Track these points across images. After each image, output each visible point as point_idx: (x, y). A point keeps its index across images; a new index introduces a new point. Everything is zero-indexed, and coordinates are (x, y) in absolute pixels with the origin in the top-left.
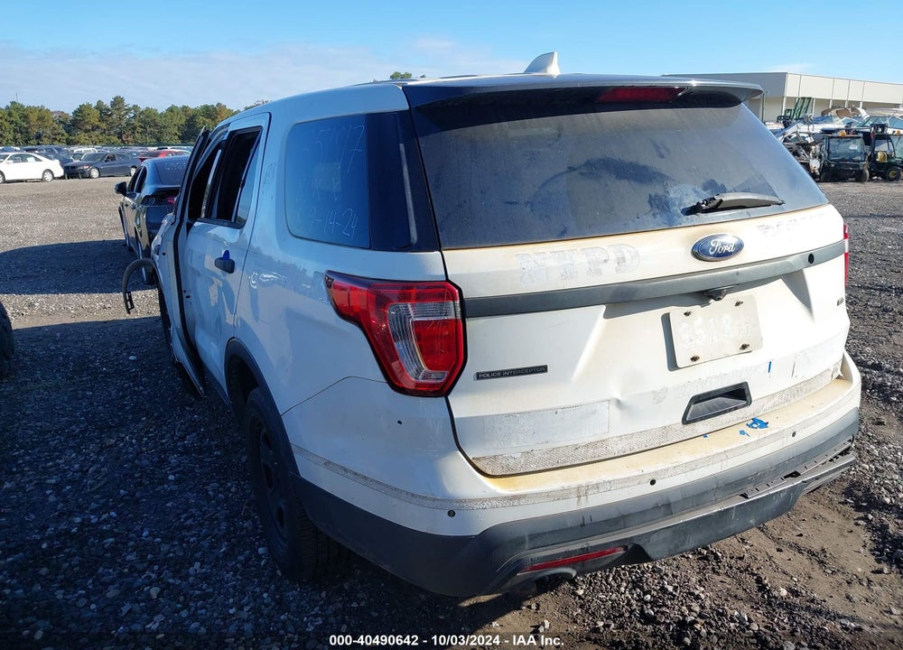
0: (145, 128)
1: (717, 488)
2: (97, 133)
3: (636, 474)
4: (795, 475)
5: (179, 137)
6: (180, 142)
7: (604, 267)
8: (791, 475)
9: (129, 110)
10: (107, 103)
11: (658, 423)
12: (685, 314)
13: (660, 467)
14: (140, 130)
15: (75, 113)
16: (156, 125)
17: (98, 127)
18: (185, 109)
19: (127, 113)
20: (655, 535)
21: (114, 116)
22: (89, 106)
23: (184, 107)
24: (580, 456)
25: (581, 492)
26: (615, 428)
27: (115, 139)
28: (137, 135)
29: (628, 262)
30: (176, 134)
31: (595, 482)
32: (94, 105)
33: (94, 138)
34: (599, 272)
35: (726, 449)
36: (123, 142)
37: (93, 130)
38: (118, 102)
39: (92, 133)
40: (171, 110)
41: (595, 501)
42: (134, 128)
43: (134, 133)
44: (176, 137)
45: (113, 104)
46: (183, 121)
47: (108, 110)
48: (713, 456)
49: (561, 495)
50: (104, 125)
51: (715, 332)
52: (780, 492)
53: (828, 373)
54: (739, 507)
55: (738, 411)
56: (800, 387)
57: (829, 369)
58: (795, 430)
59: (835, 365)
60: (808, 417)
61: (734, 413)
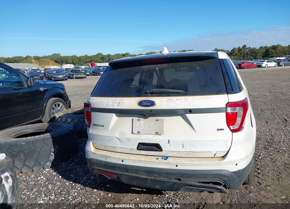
0: (251, 54)
1: (142, 170)
2: (237, 56)
3: (118, 157)
4: (180, 180)
5: (262, 56)
6: (262, 58)
7: (115, 104)
8: (178, 179)
9: (248, 48)
10: (241, 47)
11: (129, 147)
12: (138, 120)
13: (125, 158)
14: (250, 55)
15: (231, 50)
16: (255, 53)
17: (237, 54)
18: (266, 47)
19: (246, 50)
20: (123, 176)
21: (243, 51)
22: (235, 48)
23: (266, 46)
24: (110, 149)
25: (106, 157)
26: (119, 145)
27: (242, 58)
28: (248, 56)
29: (120, 104)
30: (261, 55)
31: (109, 156)
32: (237, 48)
33: (236, 58)
34: (114, 105)
35: (146, 160)
36: (244, 58)
37: (236, 55)
38: (244, 46)
39: (235, 57)
40: (261, 48)
41: (109, 160)
42: (248, 54)
43: (247, 56)
44: (261, 56)
45: (243, 47)
46: (264, 51)
47: (241, 49)
48: (141, 161)
49: (102, 156)
50: (239, 54)
51: (147, 126)
52: (169, 182)
53: (210, 153)
54: (151, 179)
55: (157, 152)
56: (188, 153)
57: (211, 152)
58: (177, 165)
59: (218, 152)
60: (185, 163)
61: (155, 152)
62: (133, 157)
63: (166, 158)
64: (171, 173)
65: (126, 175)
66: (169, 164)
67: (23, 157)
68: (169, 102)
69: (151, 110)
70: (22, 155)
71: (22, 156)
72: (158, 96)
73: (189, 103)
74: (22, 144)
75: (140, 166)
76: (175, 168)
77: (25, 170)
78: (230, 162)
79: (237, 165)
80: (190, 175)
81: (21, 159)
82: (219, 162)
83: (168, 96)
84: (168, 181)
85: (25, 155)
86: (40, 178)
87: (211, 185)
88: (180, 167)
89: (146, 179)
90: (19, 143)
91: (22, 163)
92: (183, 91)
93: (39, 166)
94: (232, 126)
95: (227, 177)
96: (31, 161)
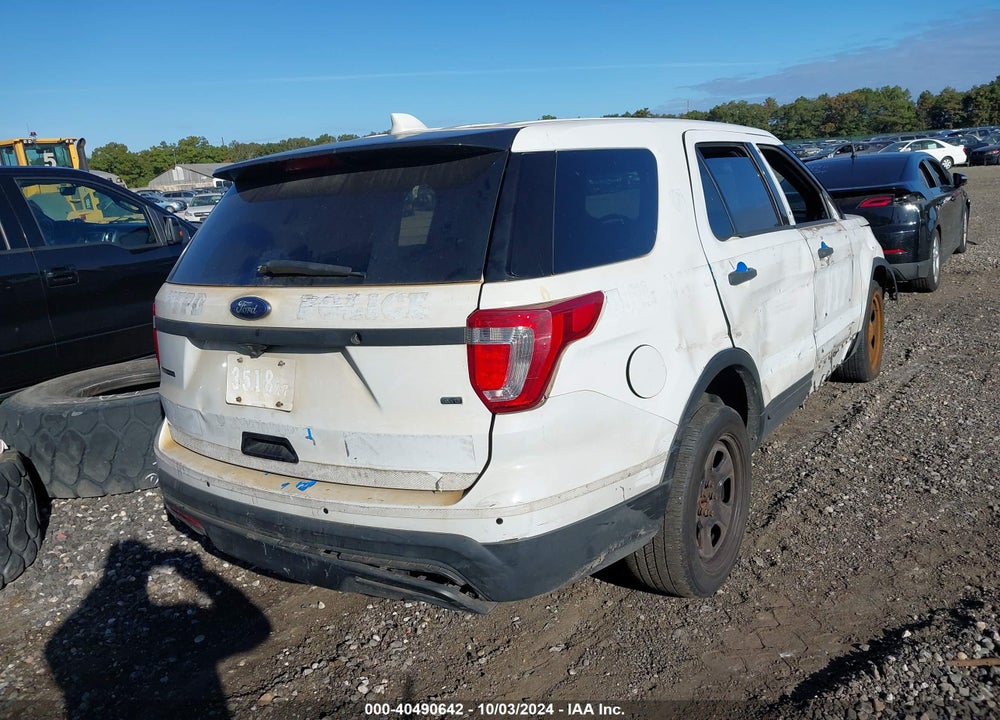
1: (249, 517)
3: (199, 471)
7: (187, 308)
12: (238, 360)
13: (213, 474)
25: (179, 469)
26: (204, 433)
29: (197, 309)
34: (185, 312)
35: (254, 487)
41: (184, 478)
48: (247, 488)
49: (173, 464)
51: (258, 383)
52: (310, 559)
53: (423, 476)
54: (269, 547)
55: (285, 463)
56: (362, 472)
57: (426, 473)
58: (328, 508)
59: (446, 473)
60: (345, 503)
61: (281, 463)
62: (230, 477)
63: (307, 483)
64: (312, 533)
65: (220, 527)
66: (306, 502)
67: (77, 453)
68: (304, 304)
69: (258, 332)
70: (75, 448)
71: (74, 451)
72: (286, 285)
73: (357, 311)
74: (74, 414)
75: (244, 502)
76: (322, 516)
77: (85, 490)
78: (477, 512)
79: (499, 521)
80: (358, 541)
81: (72, 458)
82: (444, 507)
83: (311, 284)
84: (307, 554)
85: (83, 449)
86: (115, 515)
87: (421, 581)
88: (334, 517)
89: (258, 543)
90: (67, 412)
91: (76, 470)
92: (349, 270)
93: (123, 482)
94: (488, 392)
95: (468, 559)
96: (100, 465)
